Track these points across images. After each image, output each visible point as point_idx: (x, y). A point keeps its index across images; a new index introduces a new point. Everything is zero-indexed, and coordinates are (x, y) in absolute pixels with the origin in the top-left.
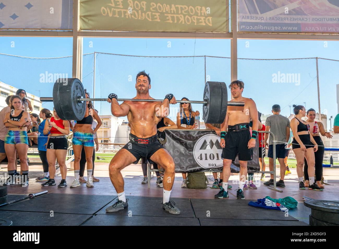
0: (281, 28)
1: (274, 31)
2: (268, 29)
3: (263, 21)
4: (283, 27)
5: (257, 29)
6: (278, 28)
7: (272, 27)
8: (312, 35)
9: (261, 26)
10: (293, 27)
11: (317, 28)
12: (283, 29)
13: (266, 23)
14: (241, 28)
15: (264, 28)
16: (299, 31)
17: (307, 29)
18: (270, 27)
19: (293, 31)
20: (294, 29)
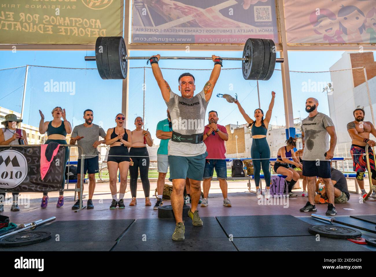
0: (175, 40)
1: (167, 43)
2: (162, 40)
3: (157, 33)
4: (177, 39)
5: (151, 40)
6: (172, 39)
7: (166, 39)
8: (205, 46)
9: (155, 37)
10: (187, 39)
11: (211, 39)
12: (177, 40)
13: (160, 35)
14: (135, 40)
15: (158, 40)
16: (192, 42)
17: (200, 40)
18: (164, 39)
19: (187, 43)
20: (188, 41)
